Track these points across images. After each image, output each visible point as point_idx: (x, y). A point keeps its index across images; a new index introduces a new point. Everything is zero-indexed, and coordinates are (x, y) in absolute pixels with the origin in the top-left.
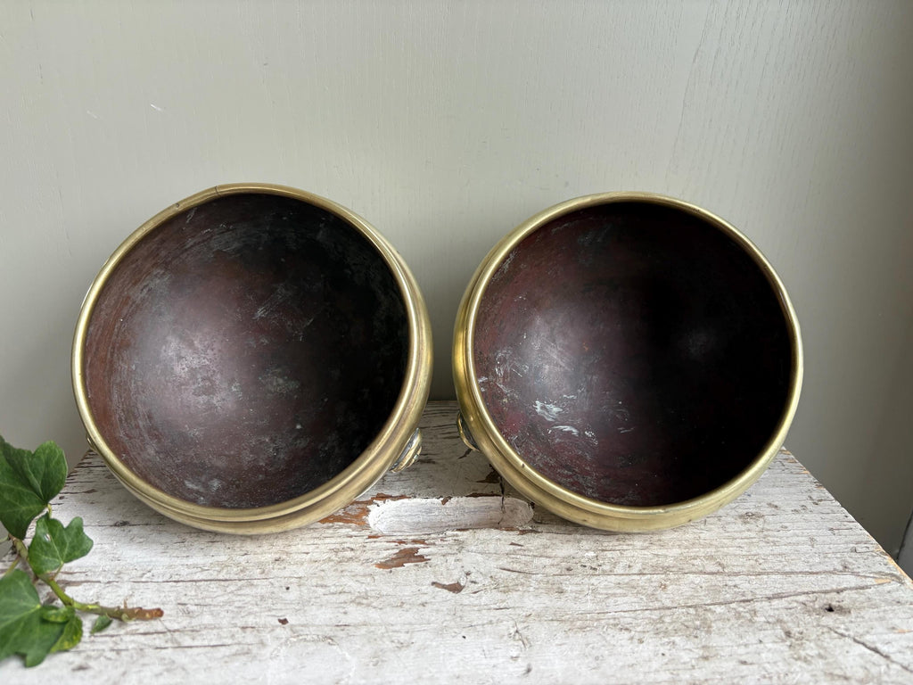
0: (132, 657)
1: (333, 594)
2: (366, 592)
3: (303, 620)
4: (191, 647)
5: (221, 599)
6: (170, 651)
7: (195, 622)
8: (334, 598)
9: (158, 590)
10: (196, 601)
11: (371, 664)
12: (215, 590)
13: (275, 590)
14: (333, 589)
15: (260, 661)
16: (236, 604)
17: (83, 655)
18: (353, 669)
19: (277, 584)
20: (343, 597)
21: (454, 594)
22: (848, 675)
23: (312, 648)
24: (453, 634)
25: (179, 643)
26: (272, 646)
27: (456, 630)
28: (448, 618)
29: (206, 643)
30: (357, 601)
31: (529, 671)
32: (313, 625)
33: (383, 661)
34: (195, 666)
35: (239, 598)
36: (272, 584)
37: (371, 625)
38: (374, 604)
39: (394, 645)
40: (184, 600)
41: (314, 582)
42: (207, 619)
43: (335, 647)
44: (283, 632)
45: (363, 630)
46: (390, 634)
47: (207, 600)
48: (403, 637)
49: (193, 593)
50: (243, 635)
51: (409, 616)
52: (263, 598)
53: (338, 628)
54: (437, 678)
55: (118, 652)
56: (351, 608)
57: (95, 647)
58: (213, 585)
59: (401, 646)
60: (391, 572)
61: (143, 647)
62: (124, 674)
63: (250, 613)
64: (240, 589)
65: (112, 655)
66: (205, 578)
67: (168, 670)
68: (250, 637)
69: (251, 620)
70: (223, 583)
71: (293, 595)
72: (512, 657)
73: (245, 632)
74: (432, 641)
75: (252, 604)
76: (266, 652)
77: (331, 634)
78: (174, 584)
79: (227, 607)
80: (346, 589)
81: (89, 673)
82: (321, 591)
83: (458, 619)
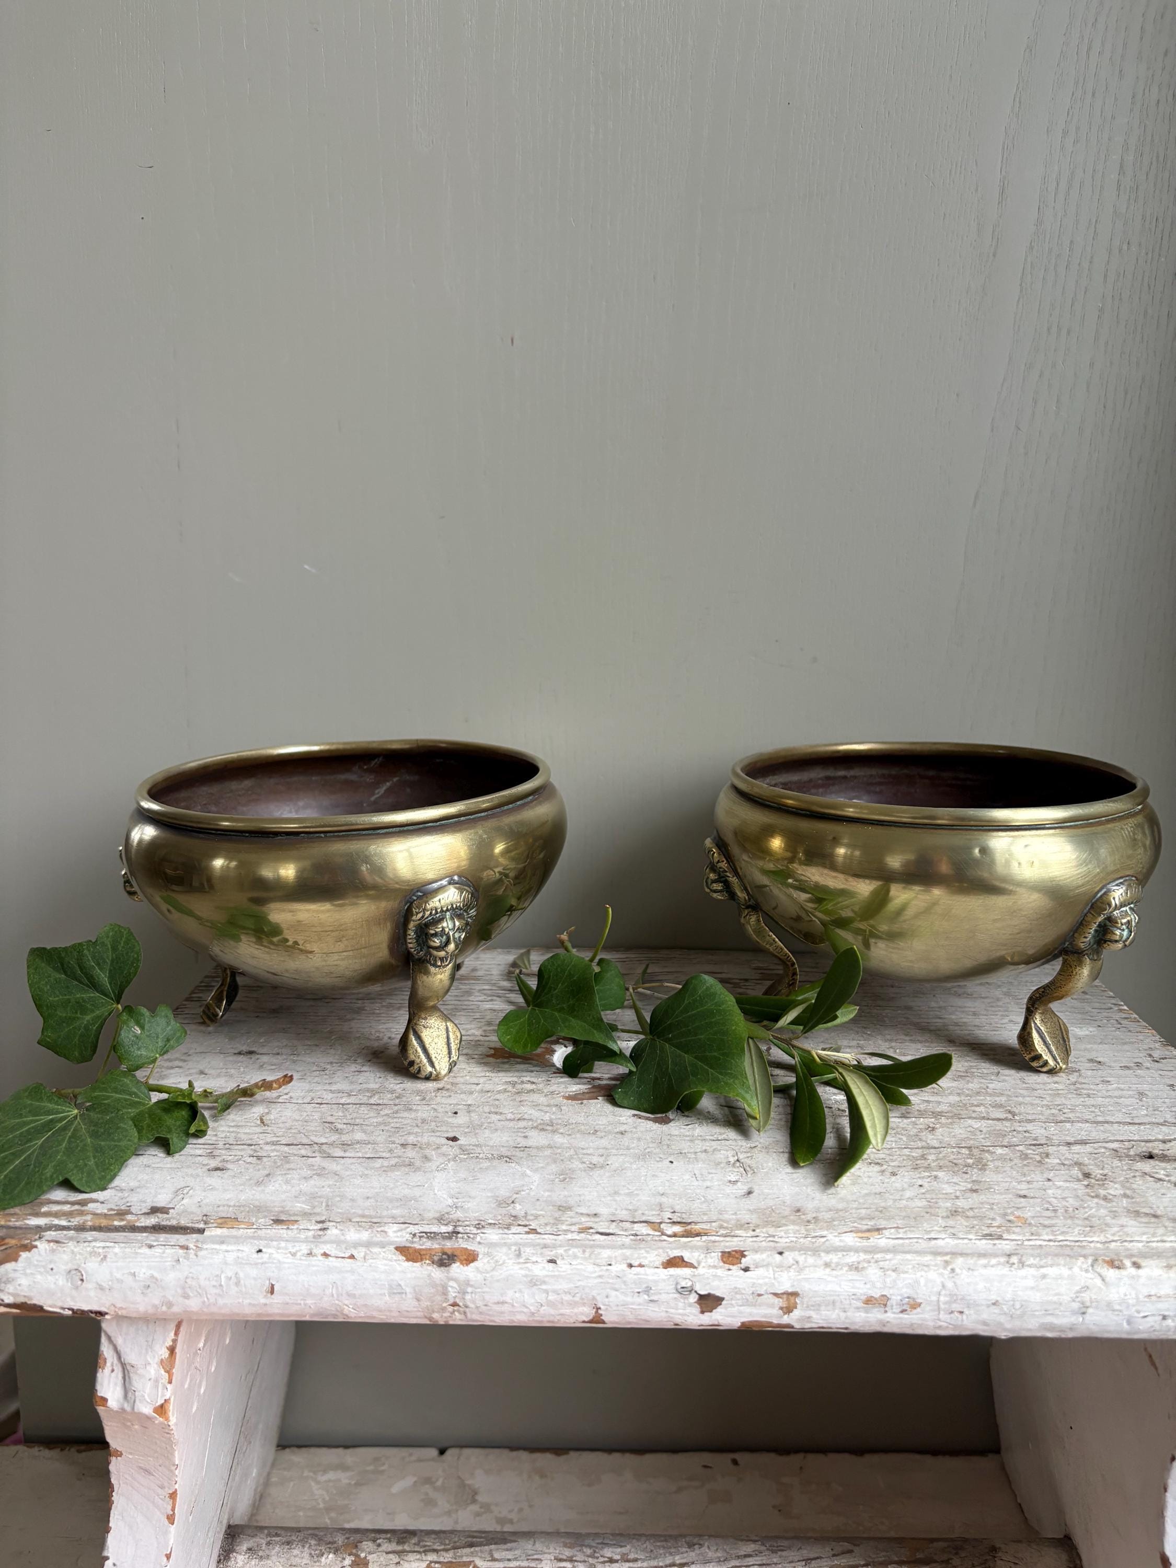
0: (275, 1162)
1: (510, 1120)
2: (551, 1120)
3: (474, 1141)
4: (343, 1158)
5: (375, 1120)
6: (318, 1159)
7: (345, 1138)
8: (511, 1124)
9: (298, 1109)
10: (345, 1121)
11: (557, 1180)
12: (366, 1112)
13: (439, 1115)
14: (510, 1116)
15: (425, 1172)
16: (392, 1125)
17: (219, 1159)
18: (535, 1184)
19: (440, 1110)
20: (522, 1124)
21: (660, 1126)
22: (1159, 1213)
23: (486, 1164)
24: (658, 1159)
25: (329, 1153)
26: (437, 1161)
27: (661, 1156)
28: (651, 1145)
29: (360, 1155)
30: (540, 1127)
31: (750, 1193)
32: (486, 1146)
33: (571, 1178)
34: (348, 1173)
35: (395, 1120)
36: (435, 1109)
37: (558, 1148)
38: (561, 1131)
39: (585, 1165)
40: (330, 1119)
41: (487, 1109)
42: (359, 1136)
43: (513, 1165)
44: (450, 1149)
45: (548, 1152)
46: (580, 1156)
47: (357, 1120)
48: (595, 1160)
49: (340, 1114)
50: (403, 1150)
51: (604, 1142)
52: (424, 1121)
53: (517, 1149)
54: (637, 1195)
55: (259, 1158)
56: (533, 1133)
57: (230, 1153)
58: (363, 1108)
59: (593, 1167)
60: (582, 1103)
61: (288, 1155)
62: (268, 1175)
63: (409, 1133)
64: (397, 1112)
65: (254, 1160)
66: (353, 1102)
67: (319, 1175)
68: (410, 1153)
69: (411, 1139)
70: (375, 1107)
71: (462, 1119)
72: (730, 1181)
73: (405, 1148)
74: (631, 1164)
75: (411, 1126)
76: (433, 1165)
77: (509, 1154)
78: (318, 1105)
79: (382, 1127)
80: (526, 1116)
81: (227, 1174)
82: (494, 1118)
83: (665, 1147)
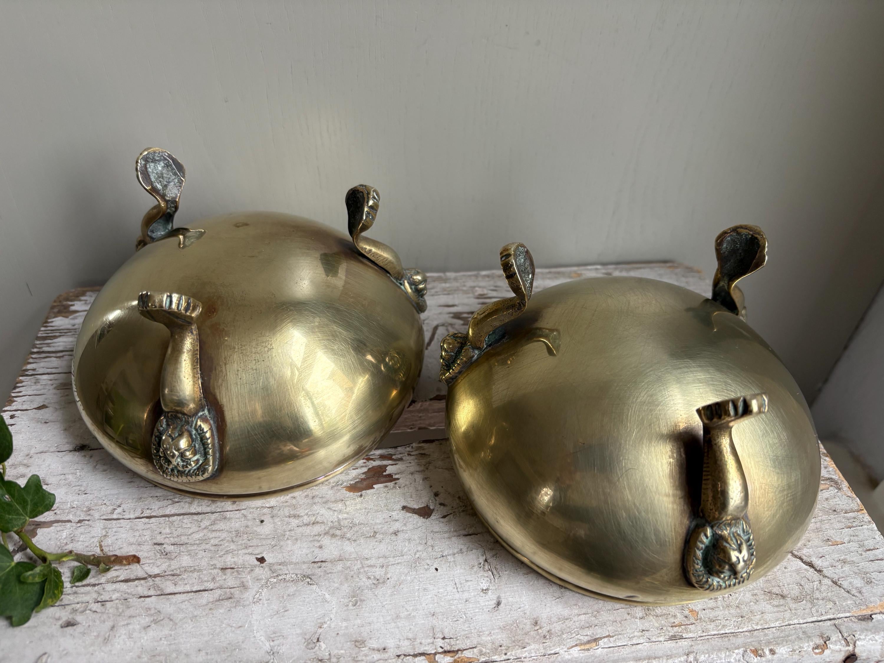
0: (117, 609)
1: (307, 525)
2: (339, 521)
3: (280, 558)
4: (174, 594)
5: (197, 536)
6: (153, 599)
7: (175, 564)
8: (308, 530)
9: (132, 528)
10: (172, 540)
11: (351, 604)
12: (189, 525)
13: (250, 523)
14: (306, 520)
15: (243, 606)
16: (212, 542)
17: (69, 608)
18: (334, 612)
19: (250, 516)
20: (317, 529)
21: (424, 519)
23: (292, 589)
24: (426, 567)
25: (162, 590)
26: (252, 589)
27: (428, 562)
28: (420, 548)
29: (188, 588)
30: (331, 532)
31: (499, 604)
32: (291, 563)
33: (362, 601)
34: (180, 616)
35: (214, 534)
36: (245, 516)
37: (348, 560)
38: (348, 535)
39: (370, 581)
40: (159, 539)
41: (287, 511)
42: (186, 561)
43: (314, 588)
44: (261, 573)
45: (339, 567)
46: (366, 569)
47: (183, 538)
48: (378, 572)
49: (168, 530)
50: (224, 577)
51: (383, 548)
52: (238, 534)
53: (316, 565)
54: (414, 617)
55: (103, 603)
56: (326, 541)
57: (79, 600)
58: (187, 520)
59: (378, 582)
60: (361, 496)
61: (126, 596)
62: (113, 627)
63: (227, 552)
64: (213, 523)
65: (96, 607)
66: (177, 512)
67: (155, 622)
68: (230, 581)
69: (229, 560)
70: (195, 517)
71: (267, 529)
72: (483, 590)
73: (225, 574)
74: (406, 575)
75: (228, 541)
76: (250, 596)
77: (309, 572)
78: (149, 520)
79: (203, 546)
80: (319, 519)
81: (78, 629)
82: (294, 522)
83: (431, 548)
